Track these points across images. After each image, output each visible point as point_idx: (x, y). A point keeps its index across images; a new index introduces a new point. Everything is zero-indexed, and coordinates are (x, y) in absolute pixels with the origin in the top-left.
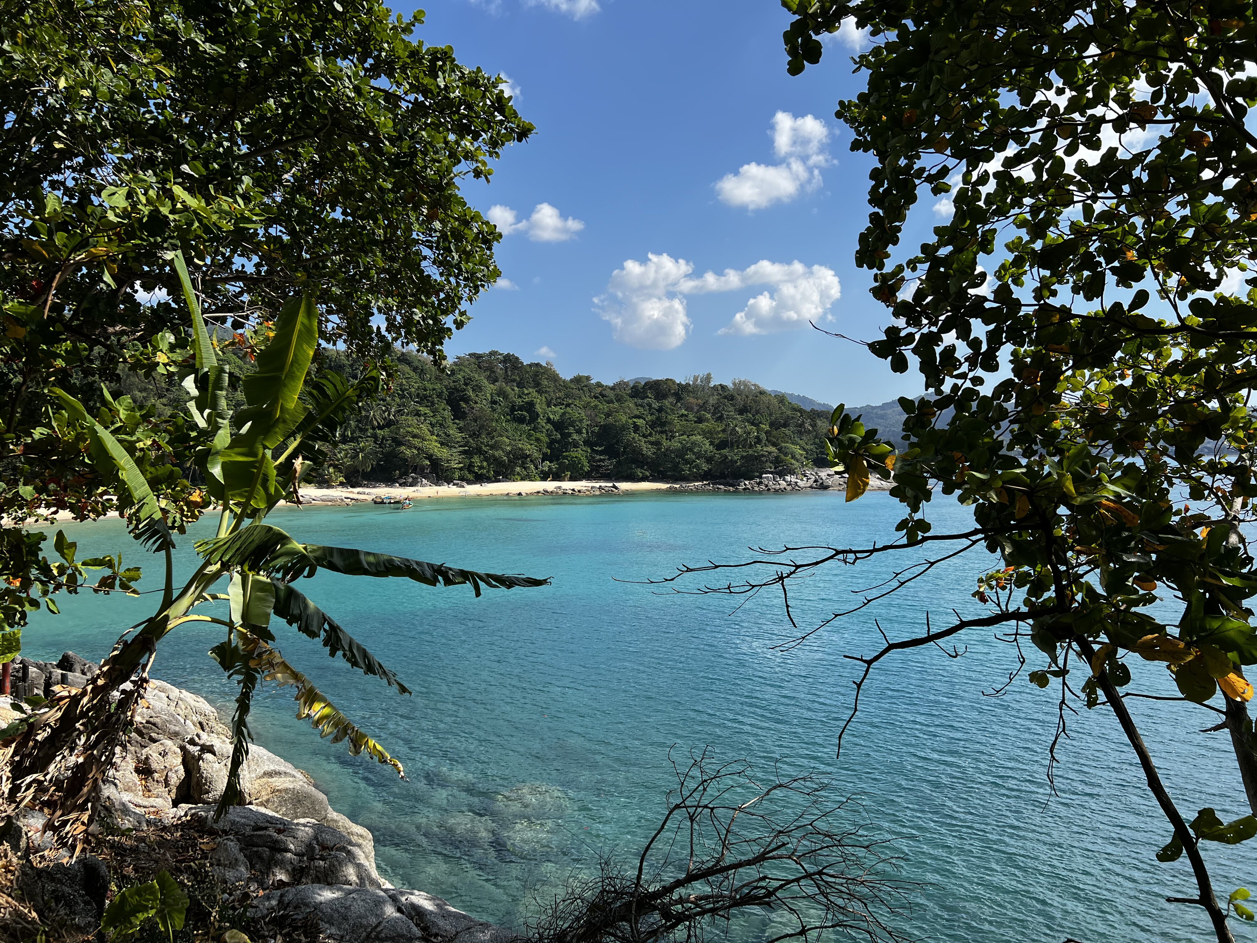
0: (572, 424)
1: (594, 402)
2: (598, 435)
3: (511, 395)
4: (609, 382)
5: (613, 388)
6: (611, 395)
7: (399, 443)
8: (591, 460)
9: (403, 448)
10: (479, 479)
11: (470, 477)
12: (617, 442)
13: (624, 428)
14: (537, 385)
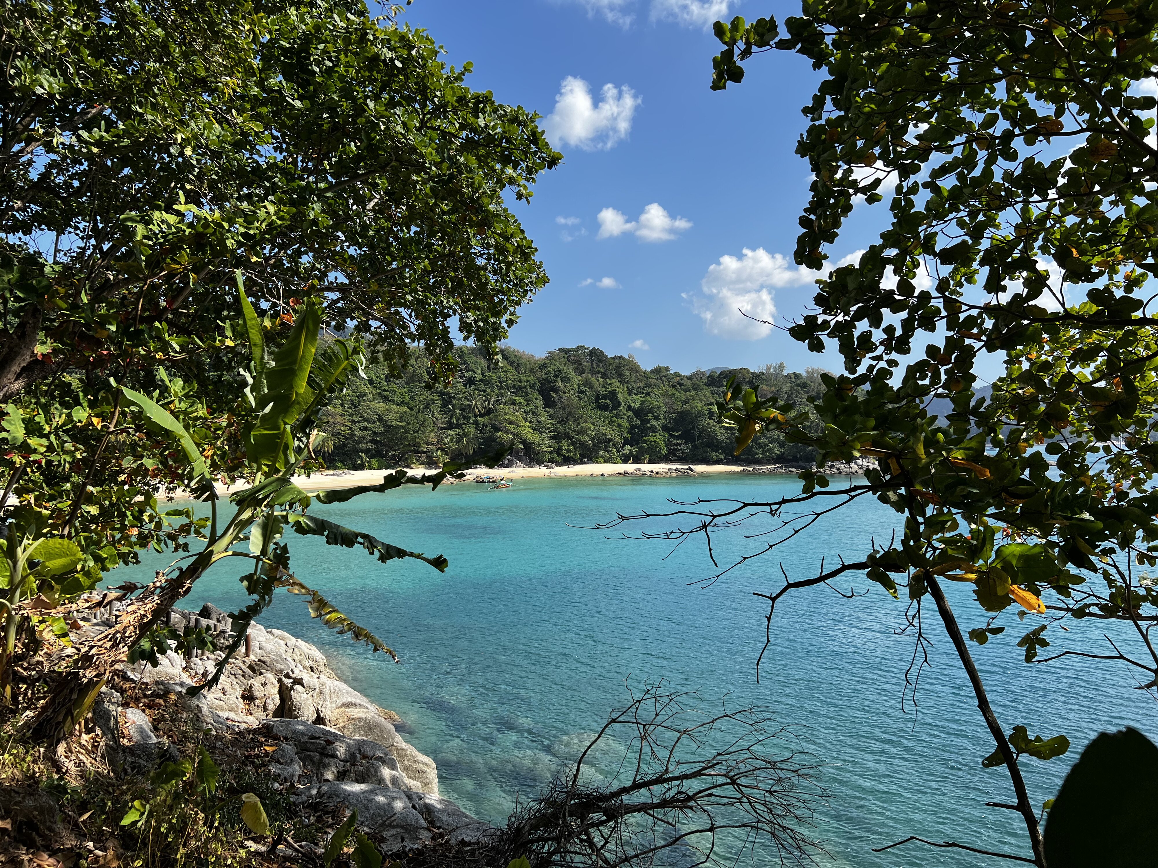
0: (651, 411)
1: (672, 391)
2: (676, 421)
3: (596, 384)
4: (686, 372)
5: (690, 378)
6: (688, 383)
7: (497, 429)
8: (668, 444)
9: (500, 434)
10: (567, 461)
11: (559, 459)
12: (694, 427)
13: (700, 414)
14: (620, 375)
